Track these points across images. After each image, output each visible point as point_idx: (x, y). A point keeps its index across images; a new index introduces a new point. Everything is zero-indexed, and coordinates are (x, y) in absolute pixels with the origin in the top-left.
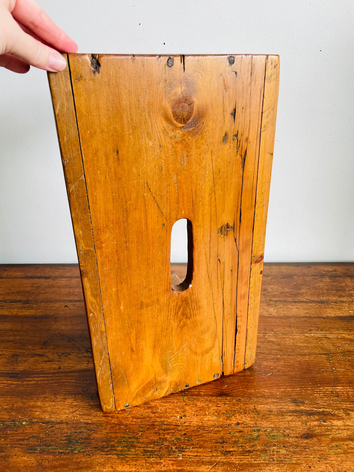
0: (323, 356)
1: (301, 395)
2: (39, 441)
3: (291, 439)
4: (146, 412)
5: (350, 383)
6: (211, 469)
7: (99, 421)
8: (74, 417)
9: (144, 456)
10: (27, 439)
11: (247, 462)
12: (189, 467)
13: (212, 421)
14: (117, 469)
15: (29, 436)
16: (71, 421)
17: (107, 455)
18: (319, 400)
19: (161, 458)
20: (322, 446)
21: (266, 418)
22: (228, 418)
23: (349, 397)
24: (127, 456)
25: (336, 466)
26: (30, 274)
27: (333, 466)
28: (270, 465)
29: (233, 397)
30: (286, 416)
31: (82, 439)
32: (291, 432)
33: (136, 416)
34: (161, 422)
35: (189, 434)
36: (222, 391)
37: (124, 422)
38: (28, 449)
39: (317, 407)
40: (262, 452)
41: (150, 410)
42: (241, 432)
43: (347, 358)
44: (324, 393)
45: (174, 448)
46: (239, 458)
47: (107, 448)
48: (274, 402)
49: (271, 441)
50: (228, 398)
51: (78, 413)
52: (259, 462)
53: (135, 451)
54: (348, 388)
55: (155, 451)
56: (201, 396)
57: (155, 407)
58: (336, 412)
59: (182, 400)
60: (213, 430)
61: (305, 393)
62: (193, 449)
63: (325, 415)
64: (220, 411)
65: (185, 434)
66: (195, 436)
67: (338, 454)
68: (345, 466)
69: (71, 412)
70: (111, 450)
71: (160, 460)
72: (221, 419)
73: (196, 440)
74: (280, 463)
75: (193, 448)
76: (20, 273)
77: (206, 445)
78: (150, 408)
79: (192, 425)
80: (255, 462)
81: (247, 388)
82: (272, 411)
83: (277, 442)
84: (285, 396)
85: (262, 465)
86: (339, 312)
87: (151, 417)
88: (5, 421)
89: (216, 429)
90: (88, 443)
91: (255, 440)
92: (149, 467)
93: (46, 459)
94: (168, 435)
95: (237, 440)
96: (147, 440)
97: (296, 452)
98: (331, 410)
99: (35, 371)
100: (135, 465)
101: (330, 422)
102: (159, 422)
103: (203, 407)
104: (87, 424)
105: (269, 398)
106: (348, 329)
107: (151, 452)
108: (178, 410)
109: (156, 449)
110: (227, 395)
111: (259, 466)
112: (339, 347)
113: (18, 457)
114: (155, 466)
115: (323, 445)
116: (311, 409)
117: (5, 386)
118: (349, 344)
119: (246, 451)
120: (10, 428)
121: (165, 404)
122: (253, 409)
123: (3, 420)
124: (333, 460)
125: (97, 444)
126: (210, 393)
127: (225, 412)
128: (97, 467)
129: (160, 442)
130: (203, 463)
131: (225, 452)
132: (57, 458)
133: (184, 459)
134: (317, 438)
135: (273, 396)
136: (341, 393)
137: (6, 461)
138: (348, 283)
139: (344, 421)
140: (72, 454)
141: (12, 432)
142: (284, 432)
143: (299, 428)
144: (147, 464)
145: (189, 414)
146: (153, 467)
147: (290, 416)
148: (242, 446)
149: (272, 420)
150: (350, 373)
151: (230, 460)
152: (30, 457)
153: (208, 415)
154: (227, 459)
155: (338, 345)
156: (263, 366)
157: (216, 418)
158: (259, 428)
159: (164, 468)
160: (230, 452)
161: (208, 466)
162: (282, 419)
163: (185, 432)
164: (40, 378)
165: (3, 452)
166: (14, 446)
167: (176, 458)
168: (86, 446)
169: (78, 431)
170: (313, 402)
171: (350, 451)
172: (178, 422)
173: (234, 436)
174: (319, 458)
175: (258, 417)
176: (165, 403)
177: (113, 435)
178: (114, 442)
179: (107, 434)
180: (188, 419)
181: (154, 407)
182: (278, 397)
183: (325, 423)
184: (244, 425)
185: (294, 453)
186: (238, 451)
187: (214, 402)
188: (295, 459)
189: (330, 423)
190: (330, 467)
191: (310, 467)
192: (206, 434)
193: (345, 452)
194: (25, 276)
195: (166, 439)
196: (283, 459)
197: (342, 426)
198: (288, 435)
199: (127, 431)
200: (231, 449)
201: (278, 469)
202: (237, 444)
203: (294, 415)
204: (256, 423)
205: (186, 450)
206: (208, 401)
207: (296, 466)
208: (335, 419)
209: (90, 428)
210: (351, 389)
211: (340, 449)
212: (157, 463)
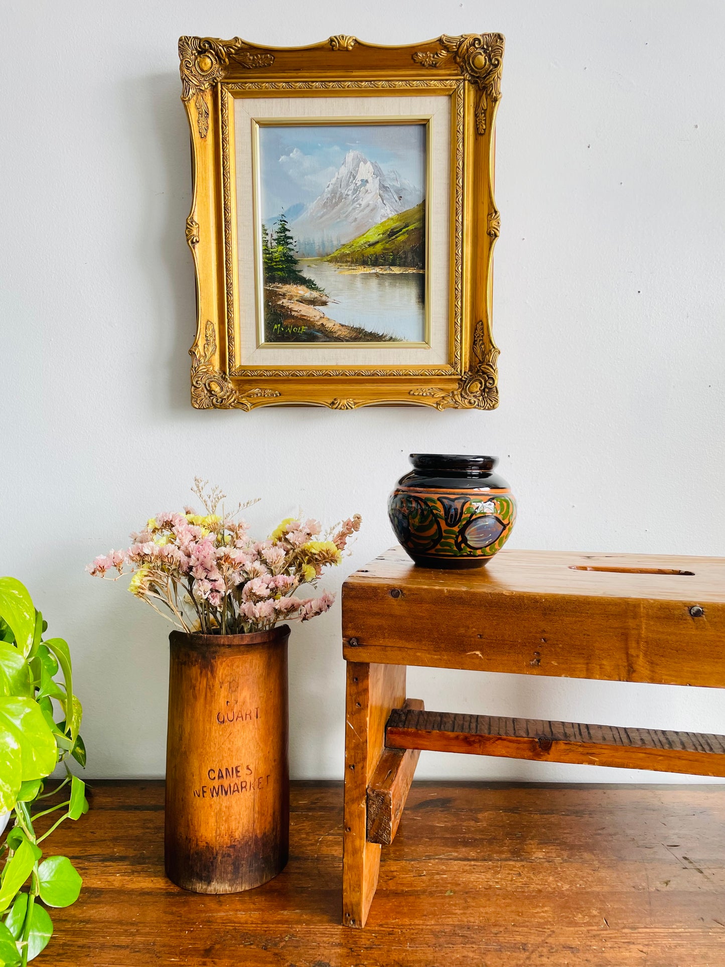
26: (132, 801)
194: (121, 804)
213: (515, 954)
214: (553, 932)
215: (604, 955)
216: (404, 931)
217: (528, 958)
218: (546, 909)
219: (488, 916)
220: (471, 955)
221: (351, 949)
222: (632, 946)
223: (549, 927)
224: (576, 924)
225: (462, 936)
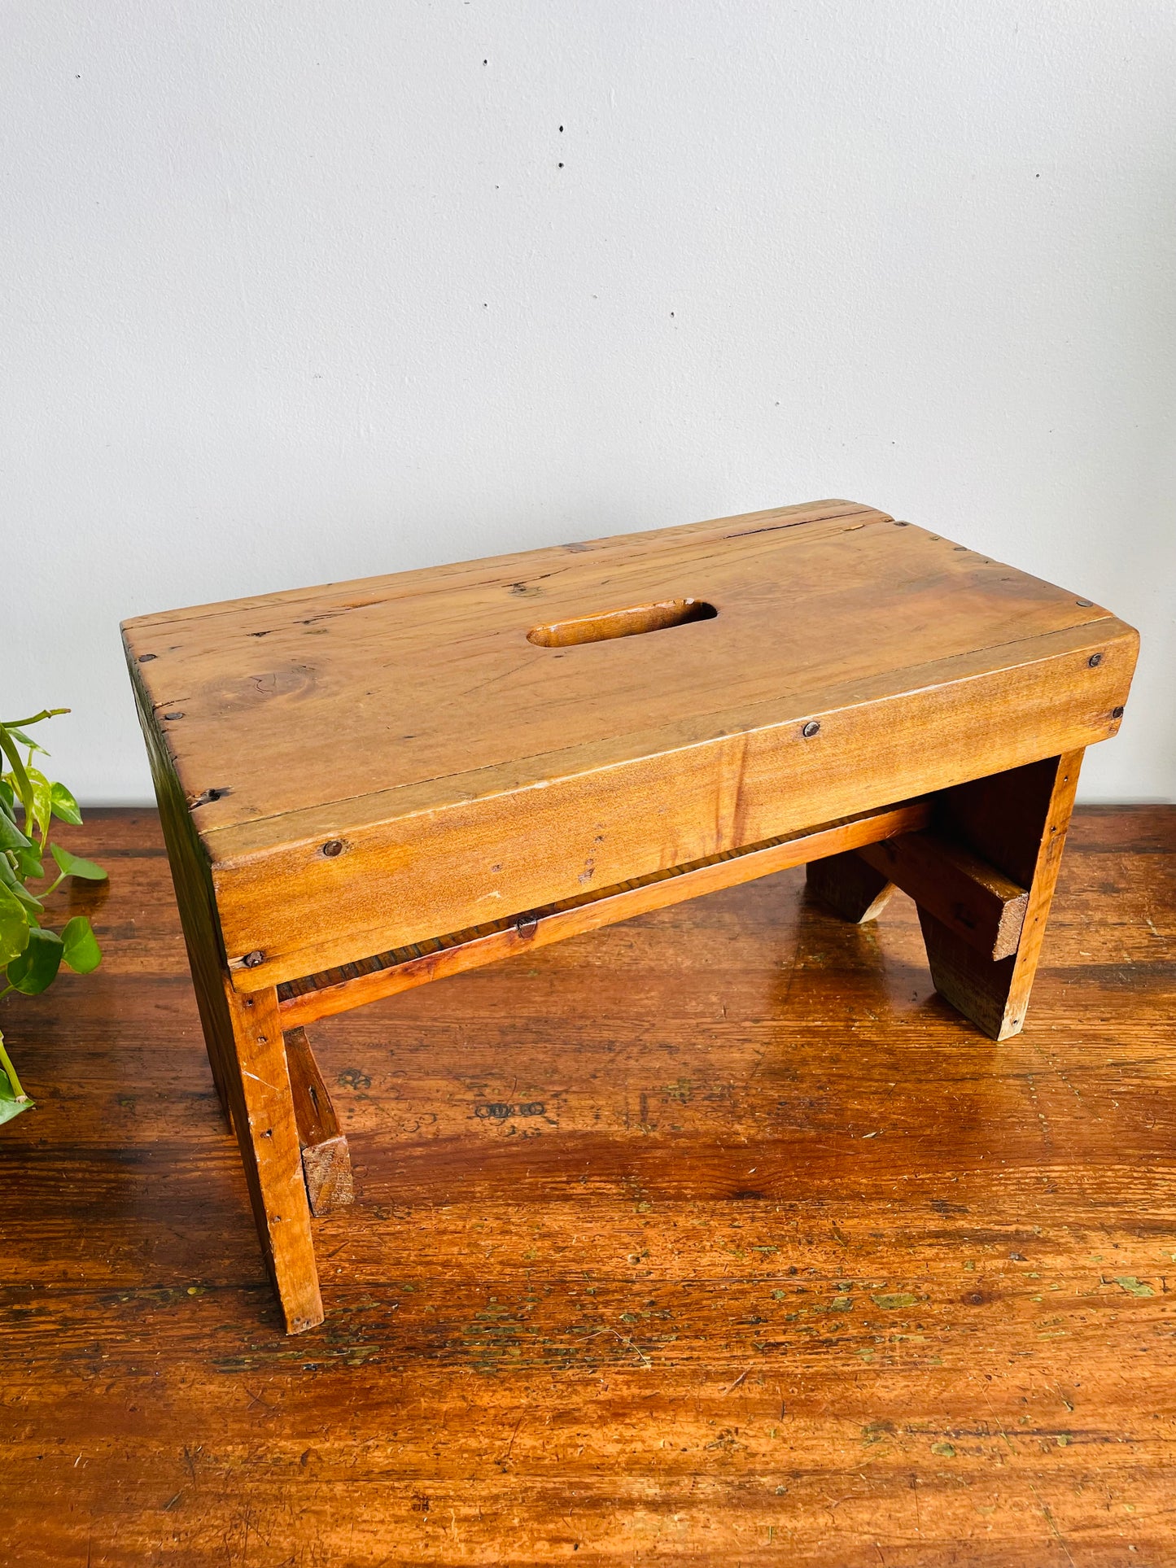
0: (1011, 1081)
1: (957, 1188)
2: (246, 1339)
3: (935, 1307)
4: (539, 1249)
5: (1085, 1154)
6: (732, 1390)
7: (410, 1277)
8: (335, 1268)
9: (546, 1366)
10: (211, 1336)
11: (825, 1370)
12: (671, 1389)
13: (722, 1265)
14: (479, 1402)
15: (215, 1327)
16: (327, 1280)
17: (445, 1366)
18: (1004, 1202)
19: (594, 1367)
20: (1016, 1324)
21: (869, 1253)
22: (765, 1257)
23: (1083, 1192)
24: (500, 1366)
25: (1055, 1372)
26: (118, 843)
27: (1047, 1372)
28: (885, 1376)
29: (773, 1199)
30: (920, 1247)
31: (369, 1327)
32: (936, 1288)
33: (512, 1259)
34: (582, 1272)
35: (664, 1302)
36: (742, 1184)
37: (481, 1277)
38: (215, 1362)
39: (1001, 1221)
40: (863, 1342)
41: (547, 1243)
42: (803, 1291)
43: (1076, 1085)
44: (1019, 1183)
45: (626, 1339)
46: (803, 1361)
47: (440, 1347)
48: (884, 1212)
49: (884, 1312)
50: (761, 1203)
51: (344, 1256)
52: (856, 1368)
53: (521, 1355)
54: (1081, 1168)
55: (577, 1351)
56: (687, 1200)
57: (561, 1232)
58: (1051, 1234)
59: (634, 1210)
60: (726, 1289)
61: (966, 1183)
62: (679, 1342)
63: (1022, 1241)
64: (741, 1239)
65: (652, 1303)
66: (678, 1306)
67: (1060, 1342)
68: (1077, 1372)
69: (323, 1256)
70: (454, 1353)
71: (594, 1372)
72: (746, 1261)
73: (684, 1317)
74: (910, 1370)
75: (677, 1339)
76: (85, 840)
77: (711, 1328)
78: (549, 1236)
79: (668, 1278)
80: (846, 1369)
81: (811, 1175)
82: (882, 1236)
83: (901, 1315)
84: (914, 1193)
85: (864, 1376)
86: (1052, 957)
87: (554, 1262)
88: (133, 1289)
89: (735, 1287)
90: (388, 1338)
91: (843, 1312)
92: (566, 1394)
93: (274, 1386)
94: (605, 1307)
95: (794, 1314)
96: (551, 1324)
97: (951, 1340)
98: (1037, 1228)
99: (195, 1141)
100: (527, 1388)
101: (1037, 1260)
102: (576, 1273)
103: (694, 1228)
104: (377, 1285)
105: (872, 1199)
106: (1078, 1005)
107: (565, 1354)
108: (626, 1240)
109: (578, 1346)
110: (757, 1196)
111: (856, 1380)
112: (1054, 1055)
113: (190, 1386)
114: (579, 1388)
115: (1020, 1320)
116: (985, 1226)
117: (113, 1188)
118: (1080, 1048)
119: (819, 1341)
120: (153, 1309)
121: (589, 1225)
122: (830, 1232)
123: (127, 1285)
124: (1048, 1358)
125: (412, 1339)
126: (712, 1191)
127: (756, 1240)
128: (422, 1400)
129: (588, 1326)
130: (708, 1376)
131: (766, 1346)
132: (304, 1382)
133: (656, 1368)
134: (1004, 1301)
135: (882, 1193)
136: (1062, 1181)
137: (160, 1398)
138: (1075, 869)
139: (1073, 1256)
140: (347, 1369)
141: (160, 1318)
142: (917, 1290)
143: (955, 1278)
144: (560, 1386)
145: (656, 1248)
146: (575, 1392)
147: (930, 1245)
148: (809, 1328)
149: (883, 1257)
150: (1084, 1129)
151: (780, 1367)
152: (227, 1383)
153: (711, 1251)
154: (770, 1363)
155: (1053, 1050)
156: (849, 1113)
157: (731, 1257)
158: (850, 1281)
159: (607, 1393)
160: (779, 1344)
161: (721, 1385)
162: (909, 1254)
163: (653, 1299)
164: (214, 1163)
165: (146, 1374)
166: (174, 1355)
167: (633, 1366)
168: (381, 1347)
169: (353, 1307)
170: (990, 1207)
171: (1091, 1333)
172: (629, 1272)
173: (787, 1305)
174: (1013, 1354)
175: (845, 1252)
176: (587, 1222)
177: (455, 1313)
178: (460, 1331)
179: (436, 1310)
180: (658, 1263)
181: (558, 1233)
182: (895, 1196)
183: (1024, 1264)
184: (811, 1273)
185: (947, 1341)
186: (799, 1342)
187: (723, 1214)
188: (950, 1357)
189: (1035, 1264)
190: (1040, 1376)
191: (990, 1378)
192: (709, 1302)
193: (1077, 1337)
194: (102, 847)
195: (601, 1320)
196: (918, 1360)
197: (1069, 1269)
198: (928, 1298)
199: (492, 1299)
200: (781, 1338)
201: (906, 1383)
202: (795, 1324)
203: (942, 1245)
204: (841, 1268)
205: (660, 1345)
206: (705, 1212)
207: (954, 1376)
208: (1050, 1253)
209: (387, 1297)
210: (1088, 1170)
211: (1064, 1328)
212: (587, 1383)
213: (597, 1056)
214: (654, 1025)
215: (709, 1056)
216: (463, 1026)
217: (612, 1061)
218: (653, 994)
219: (575, 1004)
220: (541, 1057)
221: (392, 1051)
222: (747, 1045)
223: (649, 1018)
224: (684, 1015)
225: (535, 1032)
